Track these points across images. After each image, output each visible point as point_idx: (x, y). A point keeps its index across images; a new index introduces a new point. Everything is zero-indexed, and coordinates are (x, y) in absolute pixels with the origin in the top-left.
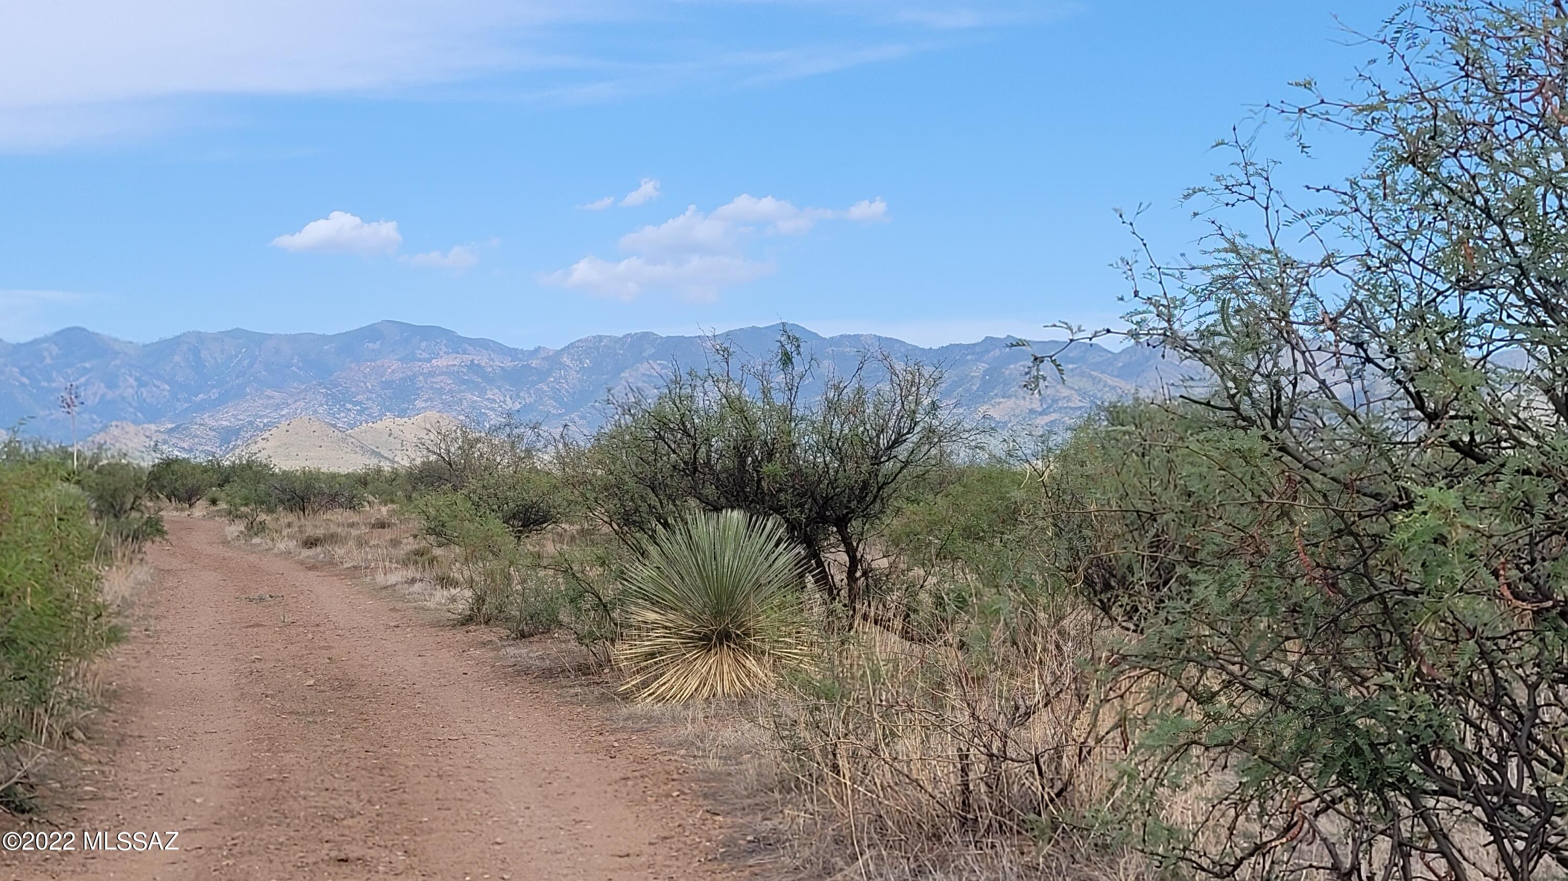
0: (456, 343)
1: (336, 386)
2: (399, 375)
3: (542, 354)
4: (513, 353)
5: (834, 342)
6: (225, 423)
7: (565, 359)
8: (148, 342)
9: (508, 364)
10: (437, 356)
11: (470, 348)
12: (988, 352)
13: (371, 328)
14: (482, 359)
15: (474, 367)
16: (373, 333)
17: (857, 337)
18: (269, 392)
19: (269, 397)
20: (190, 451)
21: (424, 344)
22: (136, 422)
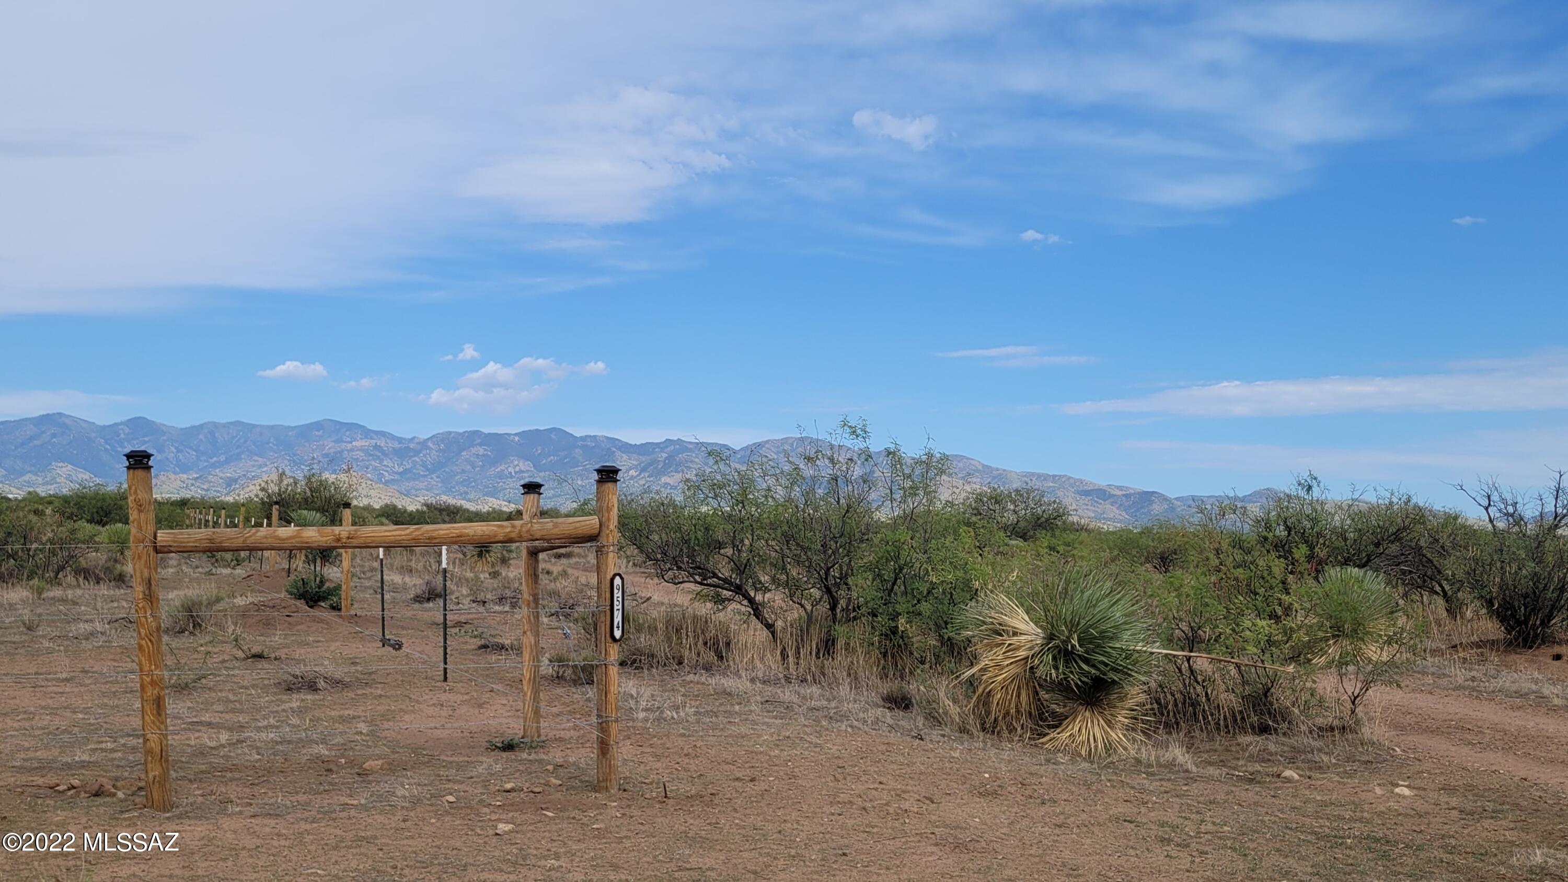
0: (367, 433)
1: (295, 455)
2: (332, 450)
3: (416, 441)
4: (400, 440)
5: (584, 439)
6: (228, 475)
7: (430, 444)
8: (184, 426)
9: (396, 445)
10: (355, 440)
11: (375, 437)
12: (667, 447)
13: (318, 423)
14: (381, 443)
15: (376, 447)
16: (318, 425)
17: (595, 436)
18: (255, 458)
19: (256, 461)
20: (208, 490)
21: (348, 433)
22: (175, 473)
